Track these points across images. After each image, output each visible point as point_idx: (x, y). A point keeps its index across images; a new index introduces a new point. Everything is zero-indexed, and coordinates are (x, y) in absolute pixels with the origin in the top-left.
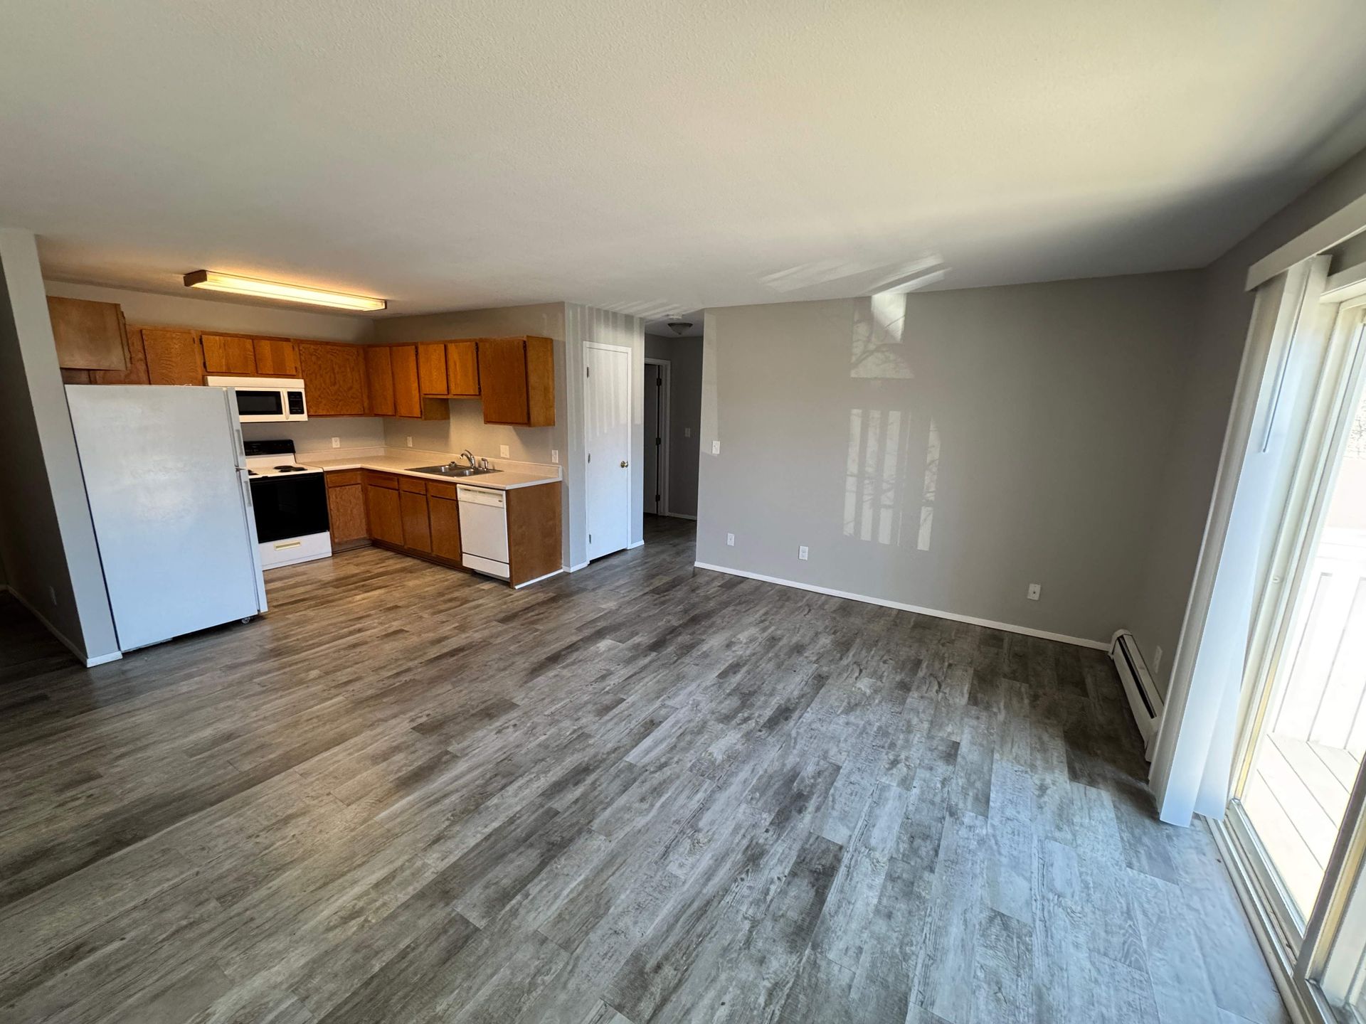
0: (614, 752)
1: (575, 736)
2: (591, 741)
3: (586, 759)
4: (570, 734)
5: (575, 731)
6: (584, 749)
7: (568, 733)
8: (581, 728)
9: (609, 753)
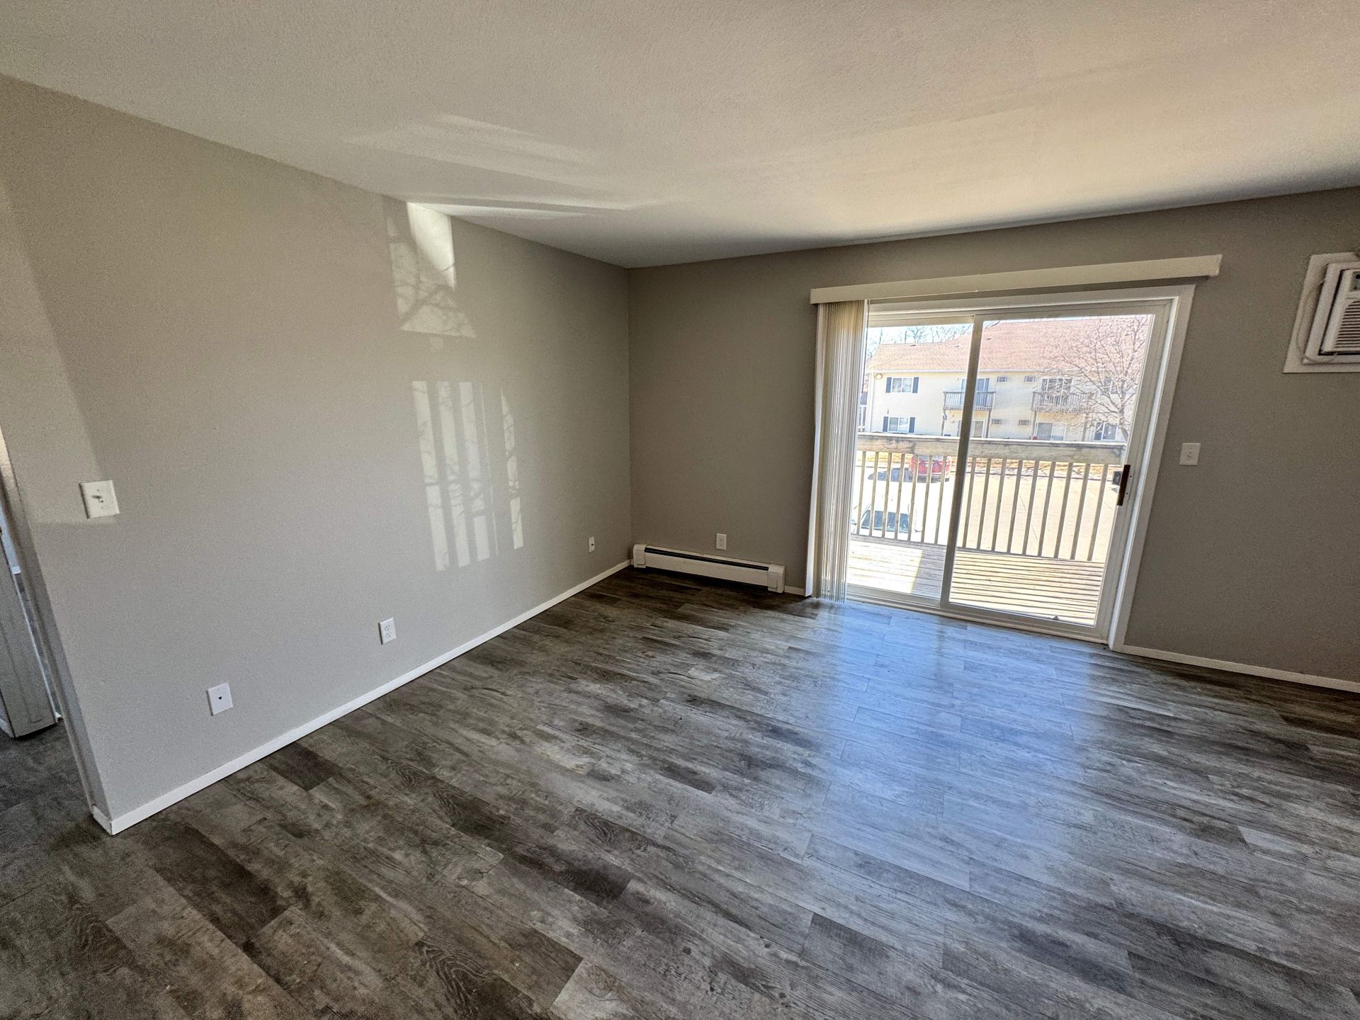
0: (964, 907)
1: (964, 982)
2: (959, 948)
3: (1004, 945)
4: (964, 992)
5: (948, 985)
6: (985, 956)
7: (962, 997)
8: (934, 977)
9: (970, 914)
